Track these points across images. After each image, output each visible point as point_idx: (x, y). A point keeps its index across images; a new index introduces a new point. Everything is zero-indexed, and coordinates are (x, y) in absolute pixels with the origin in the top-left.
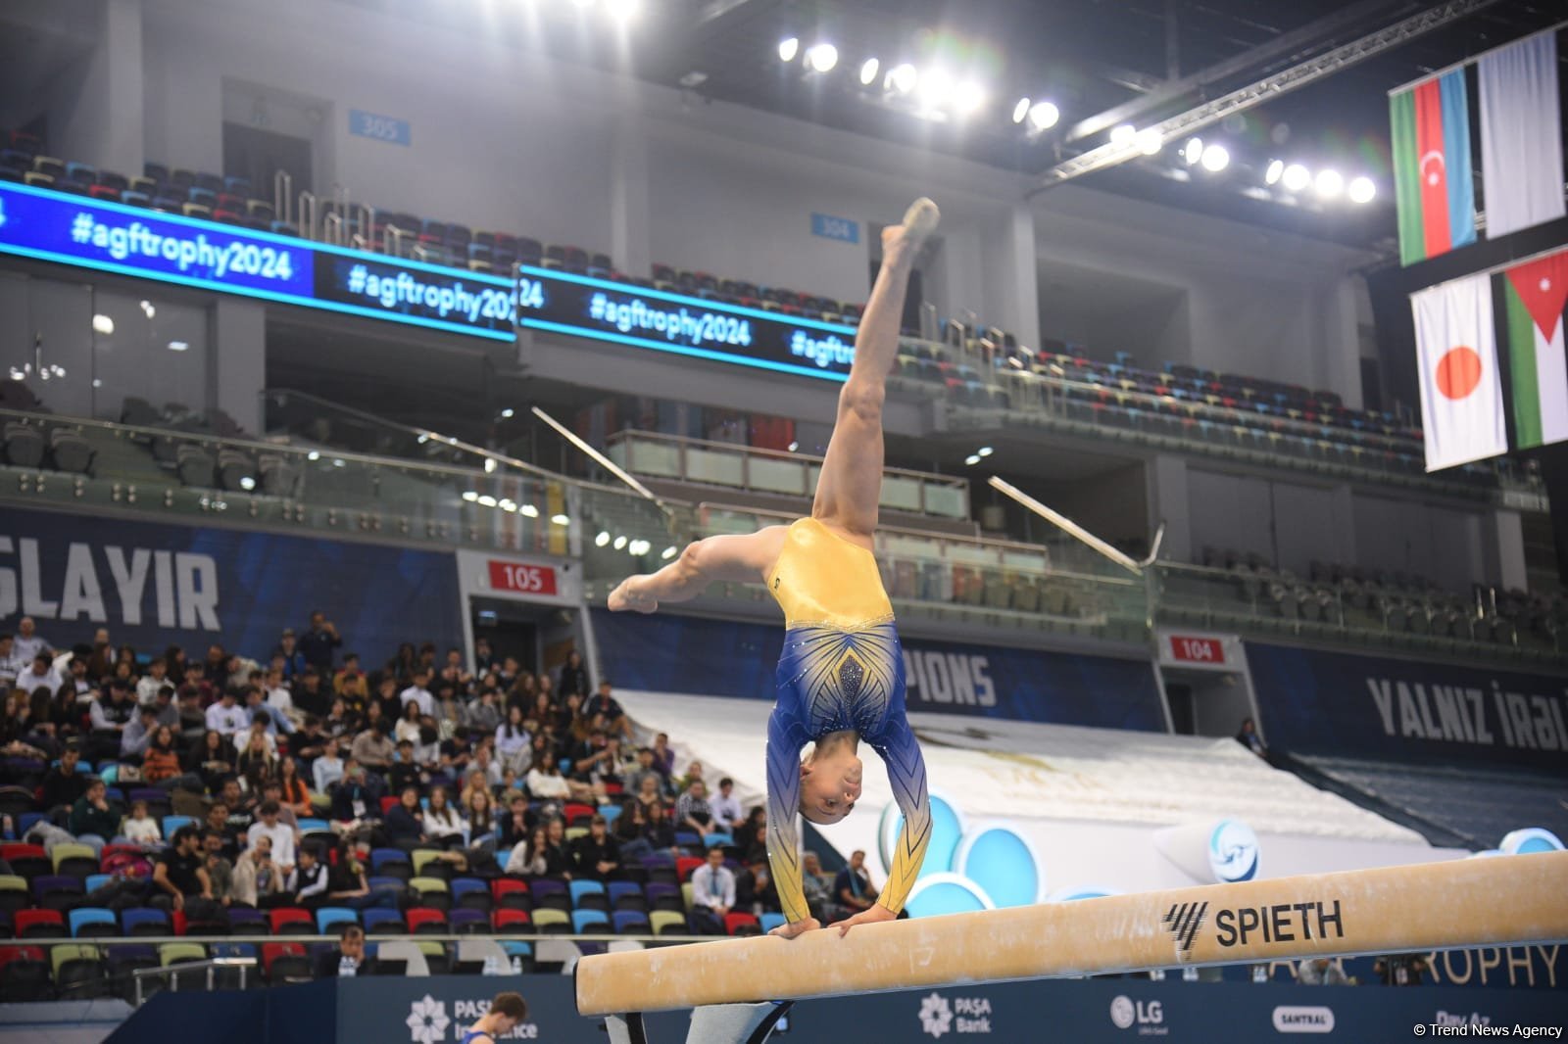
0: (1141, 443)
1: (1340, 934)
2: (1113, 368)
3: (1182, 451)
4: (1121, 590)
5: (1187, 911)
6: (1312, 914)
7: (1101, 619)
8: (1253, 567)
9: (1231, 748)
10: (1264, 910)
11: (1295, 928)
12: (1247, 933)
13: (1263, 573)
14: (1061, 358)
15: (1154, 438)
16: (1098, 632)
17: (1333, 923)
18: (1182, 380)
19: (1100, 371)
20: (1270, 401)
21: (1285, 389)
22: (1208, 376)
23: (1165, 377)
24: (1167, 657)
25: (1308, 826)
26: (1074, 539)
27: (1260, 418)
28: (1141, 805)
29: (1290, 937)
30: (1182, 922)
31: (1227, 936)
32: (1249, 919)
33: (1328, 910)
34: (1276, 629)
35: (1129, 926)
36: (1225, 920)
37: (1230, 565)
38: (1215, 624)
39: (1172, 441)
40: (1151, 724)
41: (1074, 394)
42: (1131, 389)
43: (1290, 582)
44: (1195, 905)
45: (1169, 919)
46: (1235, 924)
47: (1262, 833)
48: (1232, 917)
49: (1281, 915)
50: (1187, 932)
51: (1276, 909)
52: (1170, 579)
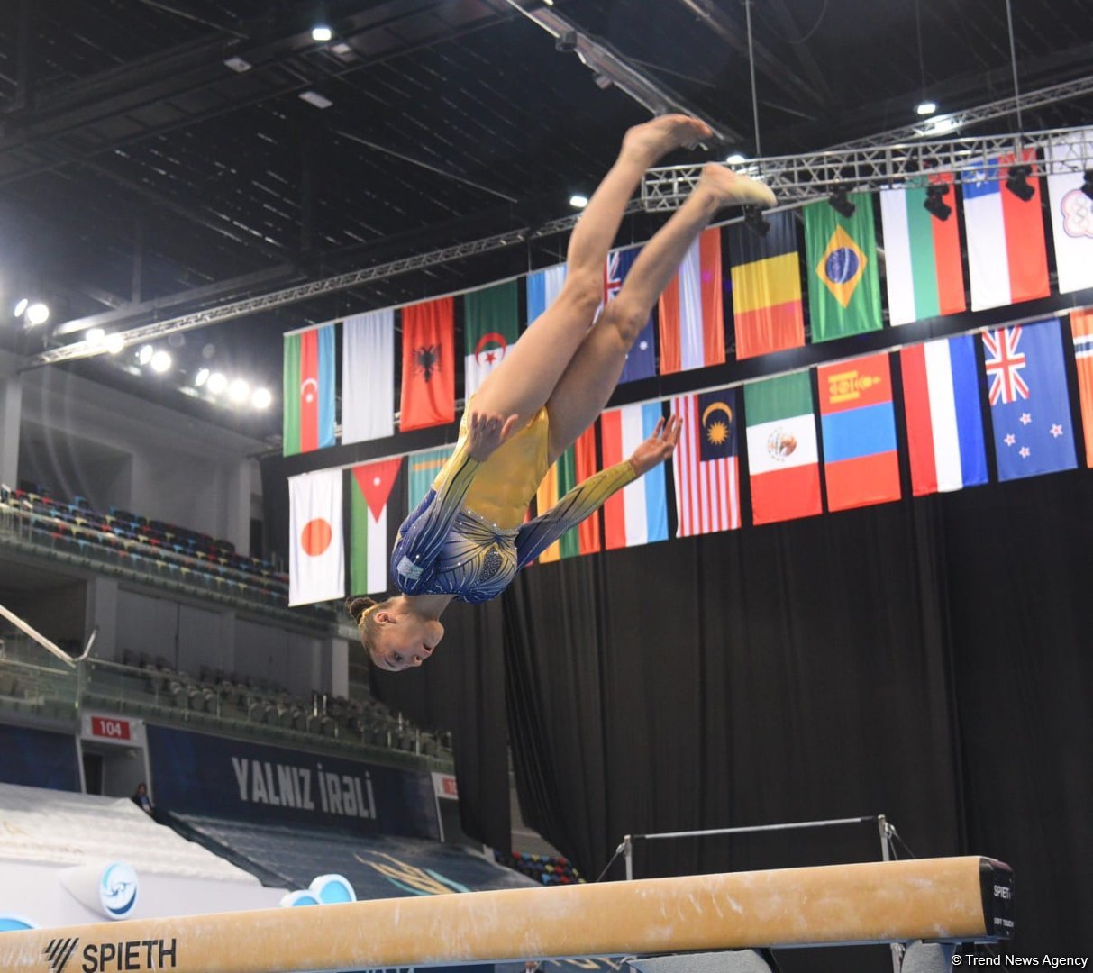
0: (85, 566)
1: (173, 964)
2: (71, 507)
3: (116, 575)
4: (59, 678)
5: (62, 945)
6: (156, 949)
7: (41, 701)
8: (159, 667)
9: (127, 806)
10: (120, 945)
11: (141, 960)
12: (106, 963)
13: (166, 673)
14: (32, 496)
15: (96, 563)
16: (37, 710)
17: (170, 956)
18: (121, 522)
19: (61, 509)
20: (185, 544)
21: (196, 536)
22: (141, 520)
23: (109, 518)
24: (87, 733)
25: (176, 869)
26: (26, 636)
27: (175, 556)
28: (52, 849)
29: (137, 967)
30: (57, 954)
31: (90, 965)
32: (108, 952)
33: (167, 946)
34: (171, 716)
35: (15, 956)
36: (90, 953)
37: (142, 665)
38: (127, 709)
39: (109, 567)
40: (69, 785)
41: (39, 524)
42: (83, 525)
43: (186, 680)
44: (69, 940)
45: (47, 951)
46: (97, 956)
47: (142, 874)
48: (95, 950)
49: (133, 950)
50: (60, 961)
51: (129, 945)
52: (98, 673)
